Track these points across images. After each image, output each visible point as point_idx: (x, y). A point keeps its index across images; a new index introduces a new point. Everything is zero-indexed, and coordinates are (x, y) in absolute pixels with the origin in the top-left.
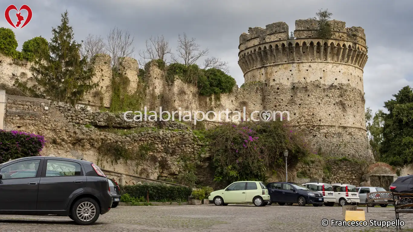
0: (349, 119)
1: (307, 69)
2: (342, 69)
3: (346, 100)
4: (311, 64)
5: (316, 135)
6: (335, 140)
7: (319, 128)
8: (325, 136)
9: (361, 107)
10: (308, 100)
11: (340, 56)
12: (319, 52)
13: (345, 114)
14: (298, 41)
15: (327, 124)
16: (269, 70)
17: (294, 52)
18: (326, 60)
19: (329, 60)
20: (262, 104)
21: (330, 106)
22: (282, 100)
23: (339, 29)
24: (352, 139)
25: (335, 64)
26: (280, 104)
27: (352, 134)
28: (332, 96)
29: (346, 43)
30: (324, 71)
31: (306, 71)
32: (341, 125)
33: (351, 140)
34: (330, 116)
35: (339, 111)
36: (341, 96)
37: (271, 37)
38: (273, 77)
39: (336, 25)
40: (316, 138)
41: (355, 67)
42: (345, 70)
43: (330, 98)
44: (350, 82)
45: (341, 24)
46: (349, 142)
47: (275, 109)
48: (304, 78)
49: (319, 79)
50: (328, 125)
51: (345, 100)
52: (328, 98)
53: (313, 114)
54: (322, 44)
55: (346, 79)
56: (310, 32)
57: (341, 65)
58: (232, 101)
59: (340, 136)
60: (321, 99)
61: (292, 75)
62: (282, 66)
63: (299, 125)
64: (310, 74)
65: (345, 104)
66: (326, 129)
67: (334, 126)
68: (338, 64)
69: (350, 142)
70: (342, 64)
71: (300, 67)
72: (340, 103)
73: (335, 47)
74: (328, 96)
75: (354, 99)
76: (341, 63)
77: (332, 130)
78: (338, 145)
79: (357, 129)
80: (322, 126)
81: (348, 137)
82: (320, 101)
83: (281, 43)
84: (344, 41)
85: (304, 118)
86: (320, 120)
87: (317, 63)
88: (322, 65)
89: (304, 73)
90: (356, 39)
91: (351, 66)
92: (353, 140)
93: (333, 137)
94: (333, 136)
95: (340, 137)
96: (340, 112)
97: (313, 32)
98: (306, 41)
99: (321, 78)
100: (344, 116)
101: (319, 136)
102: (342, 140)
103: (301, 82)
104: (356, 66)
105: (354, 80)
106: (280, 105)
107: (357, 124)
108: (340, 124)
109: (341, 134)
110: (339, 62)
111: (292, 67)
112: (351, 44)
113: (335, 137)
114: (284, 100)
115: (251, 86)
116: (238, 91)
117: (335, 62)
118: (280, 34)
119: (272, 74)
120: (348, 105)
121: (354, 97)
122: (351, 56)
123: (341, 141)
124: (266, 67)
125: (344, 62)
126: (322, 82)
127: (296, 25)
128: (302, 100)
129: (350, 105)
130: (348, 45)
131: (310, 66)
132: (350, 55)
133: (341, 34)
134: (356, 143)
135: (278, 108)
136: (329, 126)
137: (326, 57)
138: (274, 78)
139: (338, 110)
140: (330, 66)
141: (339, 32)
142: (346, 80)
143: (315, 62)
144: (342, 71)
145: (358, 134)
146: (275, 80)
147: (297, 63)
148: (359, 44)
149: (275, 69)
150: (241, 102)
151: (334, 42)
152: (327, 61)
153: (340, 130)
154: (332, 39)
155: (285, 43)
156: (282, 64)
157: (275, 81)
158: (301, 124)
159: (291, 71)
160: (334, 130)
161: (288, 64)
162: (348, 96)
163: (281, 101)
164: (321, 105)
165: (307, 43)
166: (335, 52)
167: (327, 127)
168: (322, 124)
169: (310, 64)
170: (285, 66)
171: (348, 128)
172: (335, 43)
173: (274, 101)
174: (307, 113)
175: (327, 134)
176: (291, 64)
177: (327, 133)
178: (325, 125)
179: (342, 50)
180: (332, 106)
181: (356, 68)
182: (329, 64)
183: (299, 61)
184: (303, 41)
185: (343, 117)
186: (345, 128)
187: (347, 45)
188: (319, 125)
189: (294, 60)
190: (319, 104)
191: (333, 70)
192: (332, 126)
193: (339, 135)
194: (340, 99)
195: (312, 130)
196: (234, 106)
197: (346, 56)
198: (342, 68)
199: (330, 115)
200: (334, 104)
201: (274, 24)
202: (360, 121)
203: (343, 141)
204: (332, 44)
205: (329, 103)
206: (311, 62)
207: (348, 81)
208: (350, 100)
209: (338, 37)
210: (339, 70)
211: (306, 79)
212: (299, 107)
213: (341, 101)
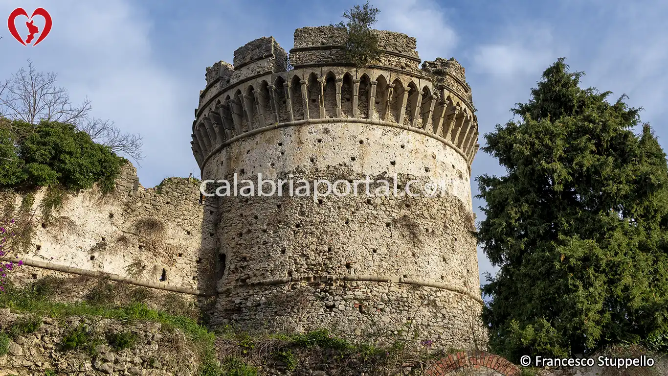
0: (428, 266)
1: (320, 138)
2: (408, 142)
3: (422, 216)
4: (329, 126)
5: (334, 306)
6: (386, 318)
7: (345, 287)
8: (360, 307)
9: (463, 240)
10: (319, 213)
11: (403, 110)
12: (348, 98)
13: (416, 250)
14: (299, 73)
15: (367, 275)
16: (235, 150)
17: (288, 98)
18: (367, 117)
19: (375, 116)
20: (212, 235)
21: (374, 227)
22: (256, 217)
23: (400, 49)
24: (435, 317)
25: (390, 128)
26: (250, 228)
27: (438, 303)
28: (383, 204)
29: (416, 81)
30: (361, 142)
31: (317, 144)
32: (405, 279)
33: (434, 320)
34: (375, 255)
35: (399, 242)
36: (407, 206)
37: (242, 72)
38: (241, 164)
39: (392, 41)
40: (333, 314)
41: (445, 144)
42: (418, 145)
43: (375, 207)
44: (430, 174)
45: (404, 40)
46: (429, 325)
47: (239, 242)
48: (312, 160)
49: (347, 161)
50: (369, 277)
51: (418, 216)
52: (371, 207)
53: (330, 250)
54: (354, 78)
55: (420, 166)
56: (328, 52)
57: (405, 131)
58: (111, 216)
59: (402, 308)
60: (353, 209)
61: (283, 153)
62: (263, 136)
63: (292, 280)
64: (325, 151)
65: (415, 226)
66: (362, 290)
67: (386, 281)
68: (399, 130)
69: (431, 324)
70: (408, 130)
71: (302, 134)
72: (404, 223)
73: (388, 86)
74: (372, 202)
75: (442, 216)
76: (407, 127)
77: (381, 290)
78: (396, 333)
79: (452, 293)
80: (352, 280)
81: (425, 311)
82: (348, 216)
83: (260, 80)
84: (412, 76)
85: (306, 260)
86: (348, 266)
87: (343, 124)
88: (356, 129)
89: (309, 148)
90: (442, 80)
91: (433, 137)
92: (439, 320)
93: (381, 310)
94: (380, 307)
95: (401, 311)
96: (403, 246)
97: (334, 51)
98: (317, 71)
99: (353, 159)
100: (414, 255)
101: (341, 307)
102: (409, 319)
103: (304, 169)
104: (446, 140)
105: (441, 172)
106: (249, 231)
107: (453, 281)
108: (405, 276)
109: (404, 302)
110: (401, 124)
111: (285, 135)
112: (430, 86)
113: (388, 309)
114: (260, 217)
115: (182, 186)
116: (138, 193)
117: (391, 123)
118: (259, 62)
119: (241, 159)
120: (427, 230)
121: (443, 212)
122: (431, 113)
123: (405, 321)
124: (229, 145)
125: (415, 126)
126: (356, 167)
127: (295, 39)
128: (302, 213)
129: (430, 230)
130: (423, 86)
131: (326, 131)
132: (429, 111)
133: (403, 61)
134: (449, 328)
135: (246, 240)
136: (370, 280)
137: (368, 110)
138: (242, 168)
139: (398, 239)
140: (378, 131)
141: (398, 55)
142: (420, 169)
143: (338, 122)
144: (409, 147)
145: (456, 306)
146: (245, 171)
147: (296, 125)
148: (450, 91)
149: (247, 145)
150: (141, 222)
151: (386, 74)
152: (369, 120)
153: (404, 292)
154: (380, 68)
155: (269, 79)
156: (262, 132)
157: (244, 173)
158: (296, 275)
159: (280, 144)
160: (386, 291)
161: (276, 130)
162: (424, 208)
163: (254, 221)
164: (352, 225)
165: (319, 76)
166: (390, 98)
167: (367, 282)
168: (353, 275)
169: (326, 125)
170: (268, 134)
171: (426, 288)
172: (390, 78)
173: (238, 222)
174: (313, 247)
175: (366, 303)
176: (282, 129)
177: (366, 300)
178: (362, 277)
179: (406, 95)
180: (382, 229)
181: (447, 147)
182: (374, 126)
183: (302, 121)
184: (309, 71)
185: (413, 258)
186: (416, 286)
187: (418, 86)
188: (345, 279)
189: (289, 119)
190: (347, 223)
191: (386, 140)
192: (379, 281)
193: (401, 304)
194: (404, 212)
195: (325, 291)
196: (114, 228)
197: (418, 110)
198: (411, 139)
199: (375, 251)
200: (388, 225)
201: (249, 44)
202: (459, 274)
203: (409, 321)
204: (381, 79)
205: (373, 222)
206: (329, 122)
207: (426, 171)
208: (431, 218)
209: (395, 66)
210: (401, 143)
211: (315, 161)
212: (294, 231)
213: (405, 216)
